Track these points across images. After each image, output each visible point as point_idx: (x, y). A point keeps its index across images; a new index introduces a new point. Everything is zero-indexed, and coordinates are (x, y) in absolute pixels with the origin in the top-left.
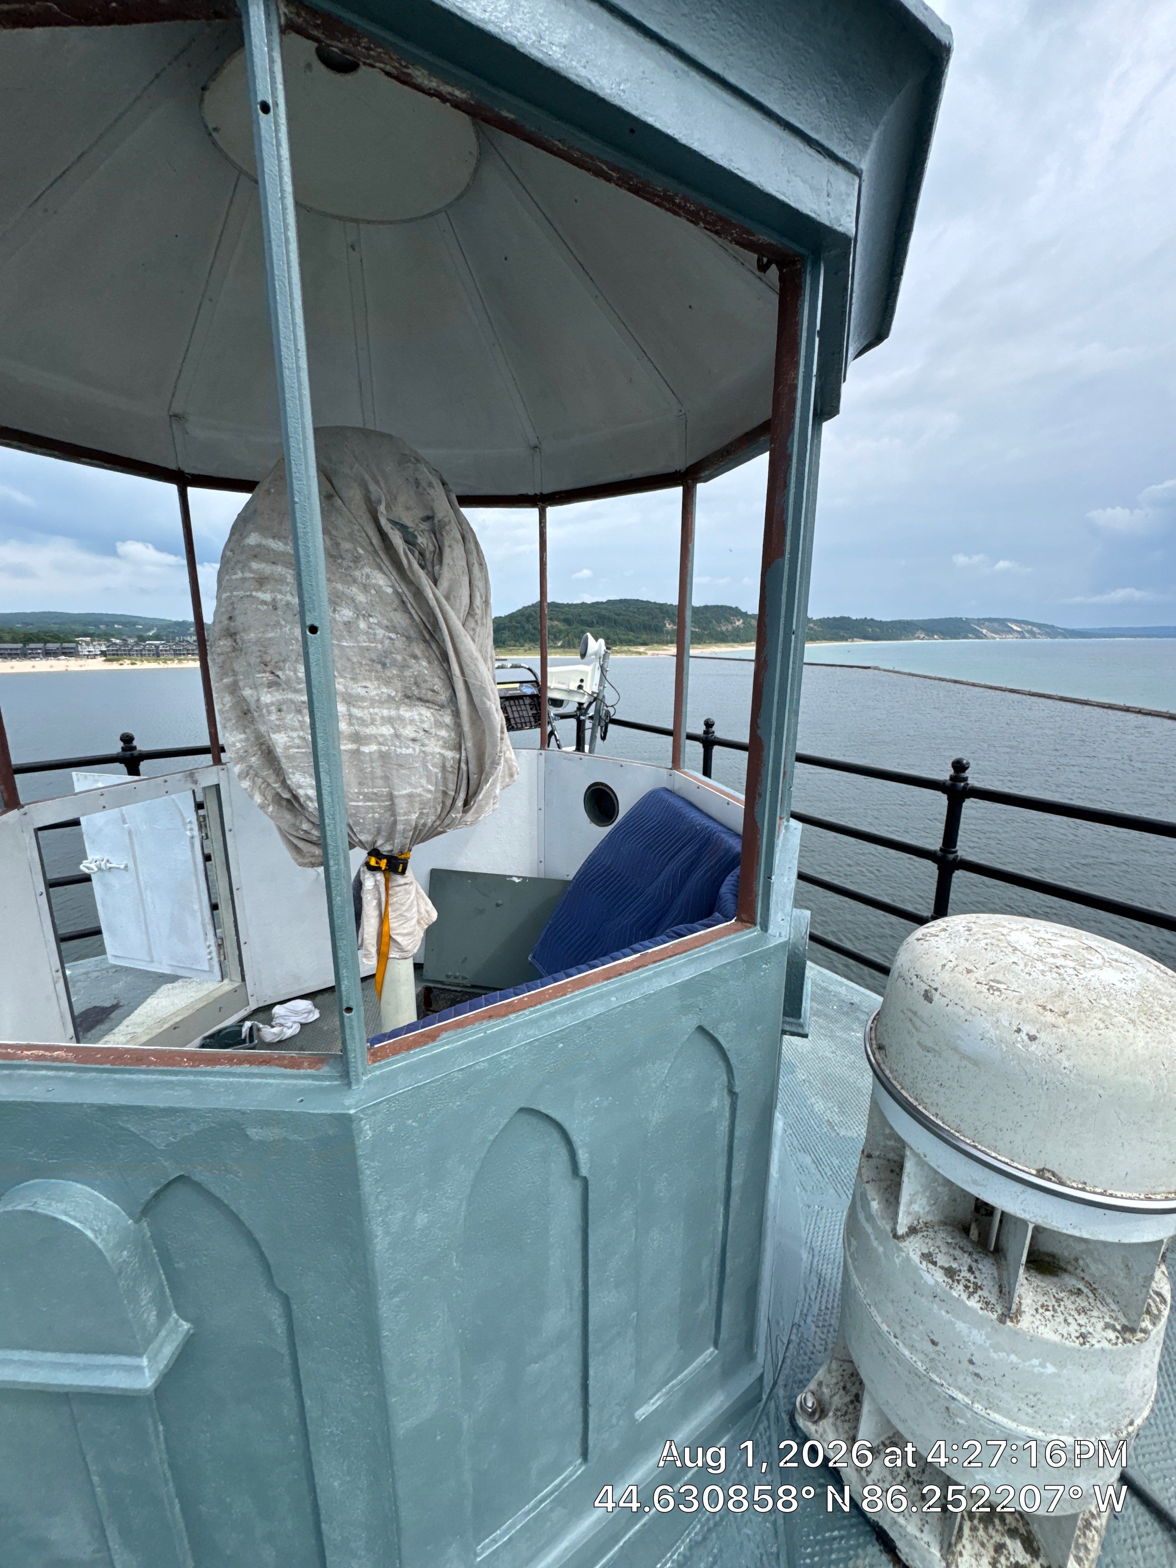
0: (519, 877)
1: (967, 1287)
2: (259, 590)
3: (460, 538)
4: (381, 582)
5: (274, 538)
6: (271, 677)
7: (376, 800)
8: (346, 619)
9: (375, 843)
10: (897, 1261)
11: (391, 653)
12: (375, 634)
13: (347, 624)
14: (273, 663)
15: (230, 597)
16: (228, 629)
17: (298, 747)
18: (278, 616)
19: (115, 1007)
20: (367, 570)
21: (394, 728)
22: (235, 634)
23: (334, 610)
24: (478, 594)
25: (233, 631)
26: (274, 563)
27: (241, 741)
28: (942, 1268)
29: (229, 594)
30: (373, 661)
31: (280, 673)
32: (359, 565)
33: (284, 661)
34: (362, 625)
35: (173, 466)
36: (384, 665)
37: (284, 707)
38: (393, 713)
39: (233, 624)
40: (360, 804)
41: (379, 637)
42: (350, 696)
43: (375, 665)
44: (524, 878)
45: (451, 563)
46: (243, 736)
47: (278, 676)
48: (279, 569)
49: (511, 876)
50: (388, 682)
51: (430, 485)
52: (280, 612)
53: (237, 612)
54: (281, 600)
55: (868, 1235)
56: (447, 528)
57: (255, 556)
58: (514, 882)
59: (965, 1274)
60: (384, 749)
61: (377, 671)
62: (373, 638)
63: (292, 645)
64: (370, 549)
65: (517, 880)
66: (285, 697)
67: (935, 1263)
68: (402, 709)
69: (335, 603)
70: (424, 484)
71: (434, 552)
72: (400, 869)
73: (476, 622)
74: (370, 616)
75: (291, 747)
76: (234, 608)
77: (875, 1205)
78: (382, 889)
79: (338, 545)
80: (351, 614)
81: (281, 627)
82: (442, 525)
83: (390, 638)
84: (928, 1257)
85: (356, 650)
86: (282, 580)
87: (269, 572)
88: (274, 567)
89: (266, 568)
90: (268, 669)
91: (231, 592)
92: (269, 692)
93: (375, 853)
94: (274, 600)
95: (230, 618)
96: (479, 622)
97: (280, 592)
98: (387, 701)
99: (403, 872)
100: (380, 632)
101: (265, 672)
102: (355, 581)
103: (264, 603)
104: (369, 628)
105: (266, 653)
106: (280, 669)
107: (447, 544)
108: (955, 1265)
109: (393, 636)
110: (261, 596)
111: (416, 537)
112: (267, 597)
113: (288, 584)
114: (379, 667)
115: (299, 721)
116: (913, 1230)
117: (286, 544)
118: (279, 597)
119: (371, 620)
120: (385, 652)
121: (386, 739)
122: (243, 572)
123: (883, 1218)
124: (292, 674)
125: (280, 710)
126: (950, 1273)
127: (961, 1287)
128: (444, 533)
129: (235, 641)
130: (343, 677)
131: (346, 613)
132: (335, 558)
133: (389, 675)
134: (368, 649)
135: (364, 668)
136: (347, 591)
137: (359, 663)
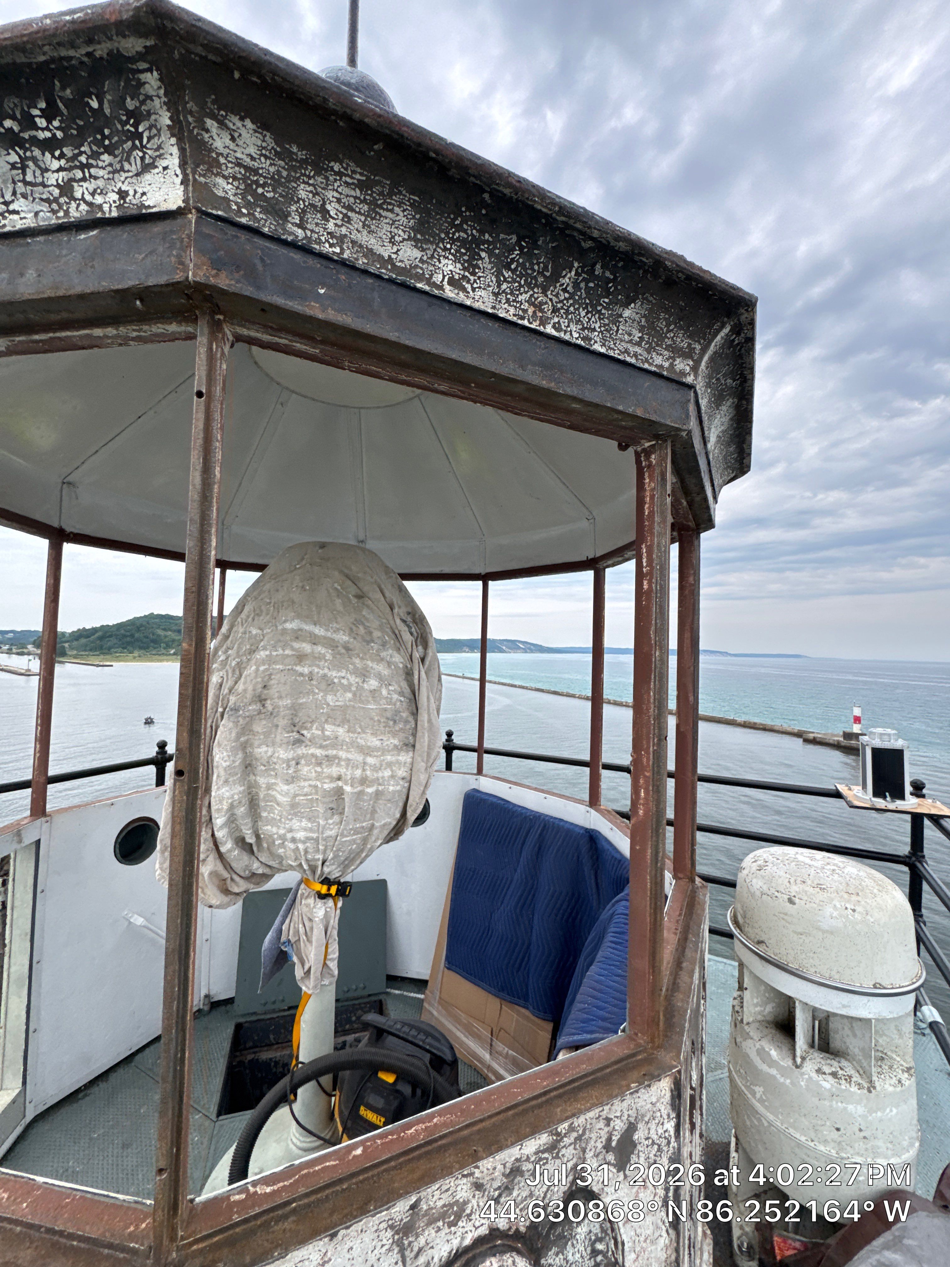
1: (846, 1080)
2: (299, 664)
4: (397, 660)
5: (315, 624)
6: (297, 736)
8: (372, 688)
10: (802, 1083)
11: (400, 712)
12: (391, 699)
13: (373, 692)
14: (300, 724)
15: (266, 670)
16: (259, 696)
17: (305, 795)
18: (311, 685)
20: (390, 651)
21: (392, 771)
22: (265, 700)
23: (364, 681)
25: (263, 697)
26: (314, 644)
28: (830, 1074)
29: (266, 667)
30: (388, 719)
31: (305, 732)
32: (386, 648)
33: (312, 722)
34: (384, 692)
36: (395, 722)
37: (303, 762)
38: (395, 758)
39: (266, 692)
41: (394, 700)
42: (369, 747)
43: (389, 722)
47: (303, 735)
48: (320, 649)
50: (394, 735)
52: (314, 682)
53: (272, 682)
54: (318, 673)
55: (774, 1077)
57: (297, 638)
59: (841, 1072)
60: (380, 788)
62: (390, 701)
63: (323, 708)
64: (394, 637)
66: (305, 752)
67: (824, 1073)
68: (400, 755)
69: (364, 675)
74: (390, 685)
75: (298, 795)
76: (270, 679)
77: (774, 1053)
79: (371, 633)
80: (376, 683)
81: (314, 694)
83: (401, 701)
84: (819, 1071)
85: (378, 711)
86: (321, 657)
87: (309, 651)
88: (315, 647)
89: (307, 647)
90: (296, 729)
91: (269, 665)
92: (292, 749)
94: (311, 673)
95: (265, 686)
97: (318, 666)
98: (392, 750)
100: (395, 696)
101: (293, 732)
102: (382, 659)
103: (301, 675)
104: (388, 694)
105: (296, 715)
106: (306, 729)
108: (834, 1070)
109: (402, 699)
110: (299, 668)
112: (306, 670)
113: (326, 661)
114: (391, 723)
115: (316, 772)
116: (803, 1059)
117: (327, 630)
118: (316, 670)
119: (391, 688)
120: (395, 711)
121: (385, 780)
122: (284, 650)
123: (784, 1059)
124: (320, 733)
125: (297, 764)
126: (834, 1075)
127: (844, 1081)
129: (263, 705)
130: (364, 732)
131: (373, 683)
132: (368, 643)
133: (397, 728)
134: (386, 710)
135: (382, 725)
136: (375, 666)
137: (379, 721)
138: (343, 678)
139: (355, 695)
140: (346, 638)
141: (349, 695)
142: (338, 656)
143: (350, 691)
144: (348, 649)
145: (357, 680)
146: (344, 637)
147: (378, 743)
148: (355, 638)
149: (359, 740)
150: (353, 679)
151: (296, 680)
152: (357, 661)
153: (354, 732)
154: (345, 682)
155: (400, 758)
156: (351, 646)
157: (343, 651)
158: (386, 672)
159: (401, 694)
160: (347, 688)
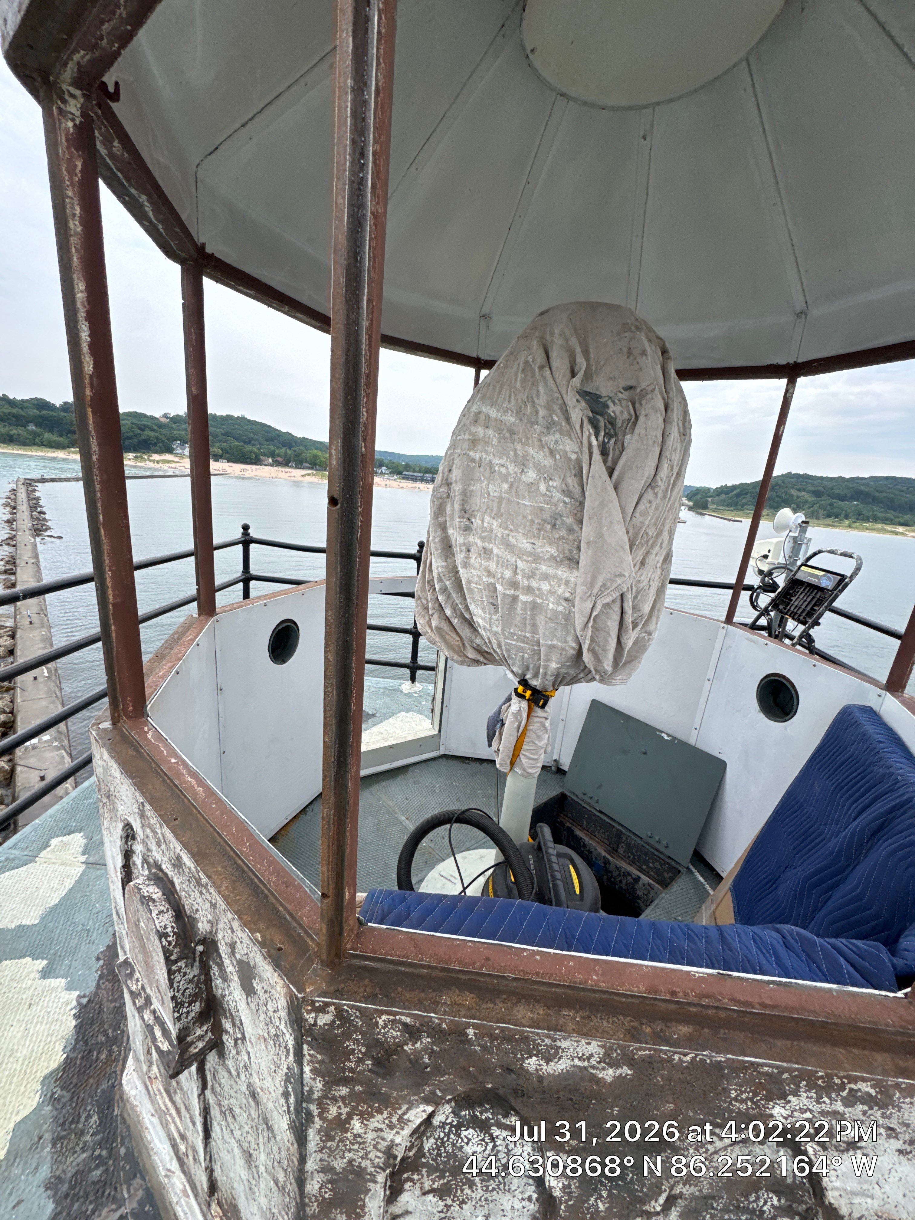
0: (669, 735)
2: (474, 449)
3: (661, 406)
4: (568, 448)
5: (492, 405)
6: (467, 523)
7: (527, 643)
8: (531, 480)
9: (525, 675)
11: (563, 516)
12: (551, 497)
13: (530, 485)
14: (470, 511)
15: (452, 454)
16: (447, 480)
18: (480, 472)
19: (373, 715)
20: (556, 436)
21: (550, 584)
22: (452, 484)
23: (523, 471)
24: (666, 466)
25: (450, 481)
26: (487, 427)
27: (442, 567)
29: (452, 451)
30: (545, 521)
31: (473, 520)
32: (552, 431)
33: (478, 511)
34: (543, 487)
35: (474, 355)
36: (554, 526)
37: (472, 549)
38: (551, 571)
39: (451, 476)
40: (514, 643)
41: (555, 500)
42: (520, 549)
43: (546, 525)
44: (674, 738)
45: (643, 432)
46: (444, 564)
47: (471, 522)
48: (490, 433)
49: (662, 732)
50: (552, 543)
51: (644, 353)
52: (482, 469)
53: (455, 466)
54: (485, 459)
56: (648, 397)
57: (476, 421)
58: (663, 738)
60: (539, 601)
61: (546, 531)
62: (549, 500)
63: (485, 498)
64: (565, 416)
65: (666, 738)
66: (473, 540)
68: (560, 569)
69: (524, 465)
70: (636, 352)
71: (629, 421)
72: (541, 704)
73: (656, 494)
74: (551, 479)
76: (454, 463)
78: (525, 715)
79: (537, 412)
80: (535, 475)
81: (481, 482)
82: (643, 394)
83: (564, 502)
85: (532, 509)
86: (490, 442)
87: (482, 435)
88: (487, 430)
89: (481, 431)
90: (466, 516)
91: (455, 450)
92: (464, 535)
93: (524, 682)
94: (480, 459)
95: (451, 471)
96: (660, 495)
97: (486, 452)
98: (549, 560)
99: (543, 707)
100: (557, 495)
101: (463, 518)
102: (545, 446)
103: (473, 460)
104: (547, 490)
105: (467, 502)
106: (473, 516)
107: (643, 413)
109: (567, 500)
110: (473, 454)
111: (607, 407)
112: (477, 456)
113: (493, 446)
114: (549, 527)
115: (479, 562)
117: (499, 411)
118: (485, 456)
119: (551, 483)
120: (556, 514)
121: (543, 593)
122: (465, 434)
124: (480, 522)
125: (468, 551)
128: (643, 402)
129: (450, 489)
130: (517, 532)
131: (531, 475)
132: (532, 424)
133: (556, 536)
134: (542, 509)
135: (535, 526)
136: (536, 455)
137: (532, 521)
138: (503, 466)
139: (511, 486)
140: (512, 420)
141: (506, 486)
142: (502, 441)
143: (507, 482)
144: (512, 433)
145: (516, 469)
146: (511, 418)
147: (529, 547)
148: (521, 420)
149: (510, 538)
150: (512, 468)
151: (468, 465)
152: (519, 447)
153: (506, 528)
154: (503, 470)
155: (560, 573)
156: (515, 429)
157: (507, 435)
158: (548, 462)
159: (567, 492)
160: (505, 478)
